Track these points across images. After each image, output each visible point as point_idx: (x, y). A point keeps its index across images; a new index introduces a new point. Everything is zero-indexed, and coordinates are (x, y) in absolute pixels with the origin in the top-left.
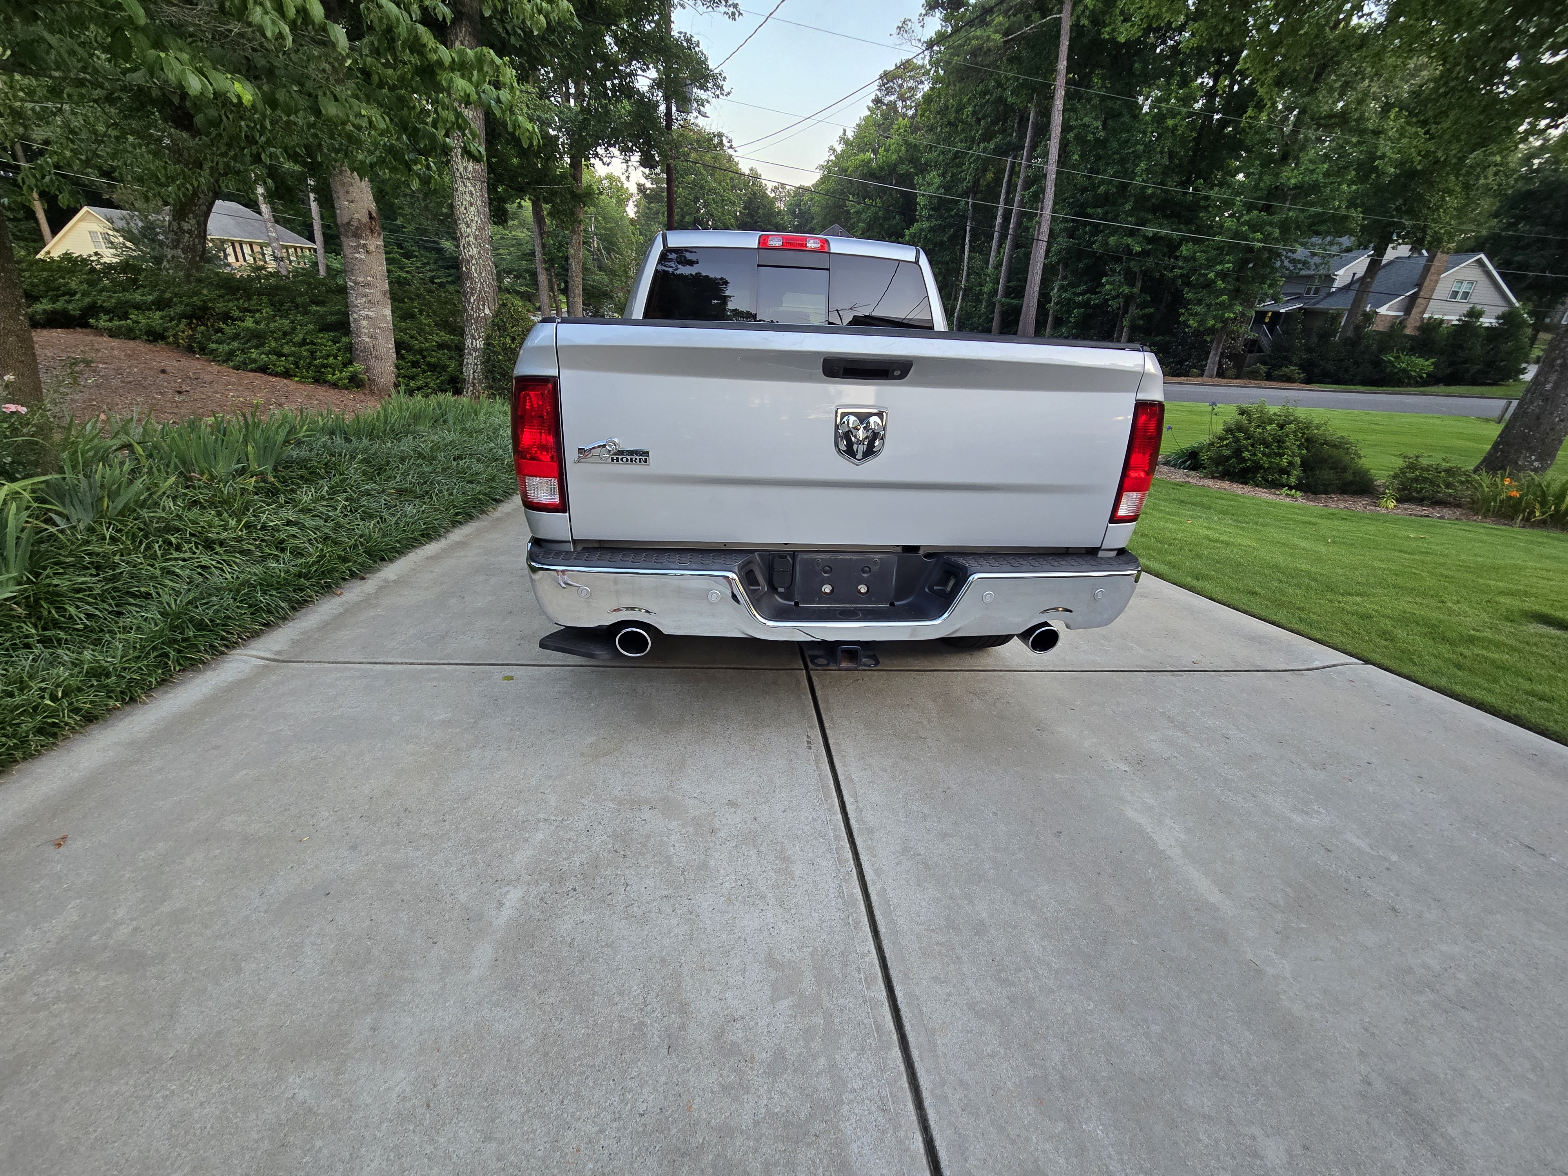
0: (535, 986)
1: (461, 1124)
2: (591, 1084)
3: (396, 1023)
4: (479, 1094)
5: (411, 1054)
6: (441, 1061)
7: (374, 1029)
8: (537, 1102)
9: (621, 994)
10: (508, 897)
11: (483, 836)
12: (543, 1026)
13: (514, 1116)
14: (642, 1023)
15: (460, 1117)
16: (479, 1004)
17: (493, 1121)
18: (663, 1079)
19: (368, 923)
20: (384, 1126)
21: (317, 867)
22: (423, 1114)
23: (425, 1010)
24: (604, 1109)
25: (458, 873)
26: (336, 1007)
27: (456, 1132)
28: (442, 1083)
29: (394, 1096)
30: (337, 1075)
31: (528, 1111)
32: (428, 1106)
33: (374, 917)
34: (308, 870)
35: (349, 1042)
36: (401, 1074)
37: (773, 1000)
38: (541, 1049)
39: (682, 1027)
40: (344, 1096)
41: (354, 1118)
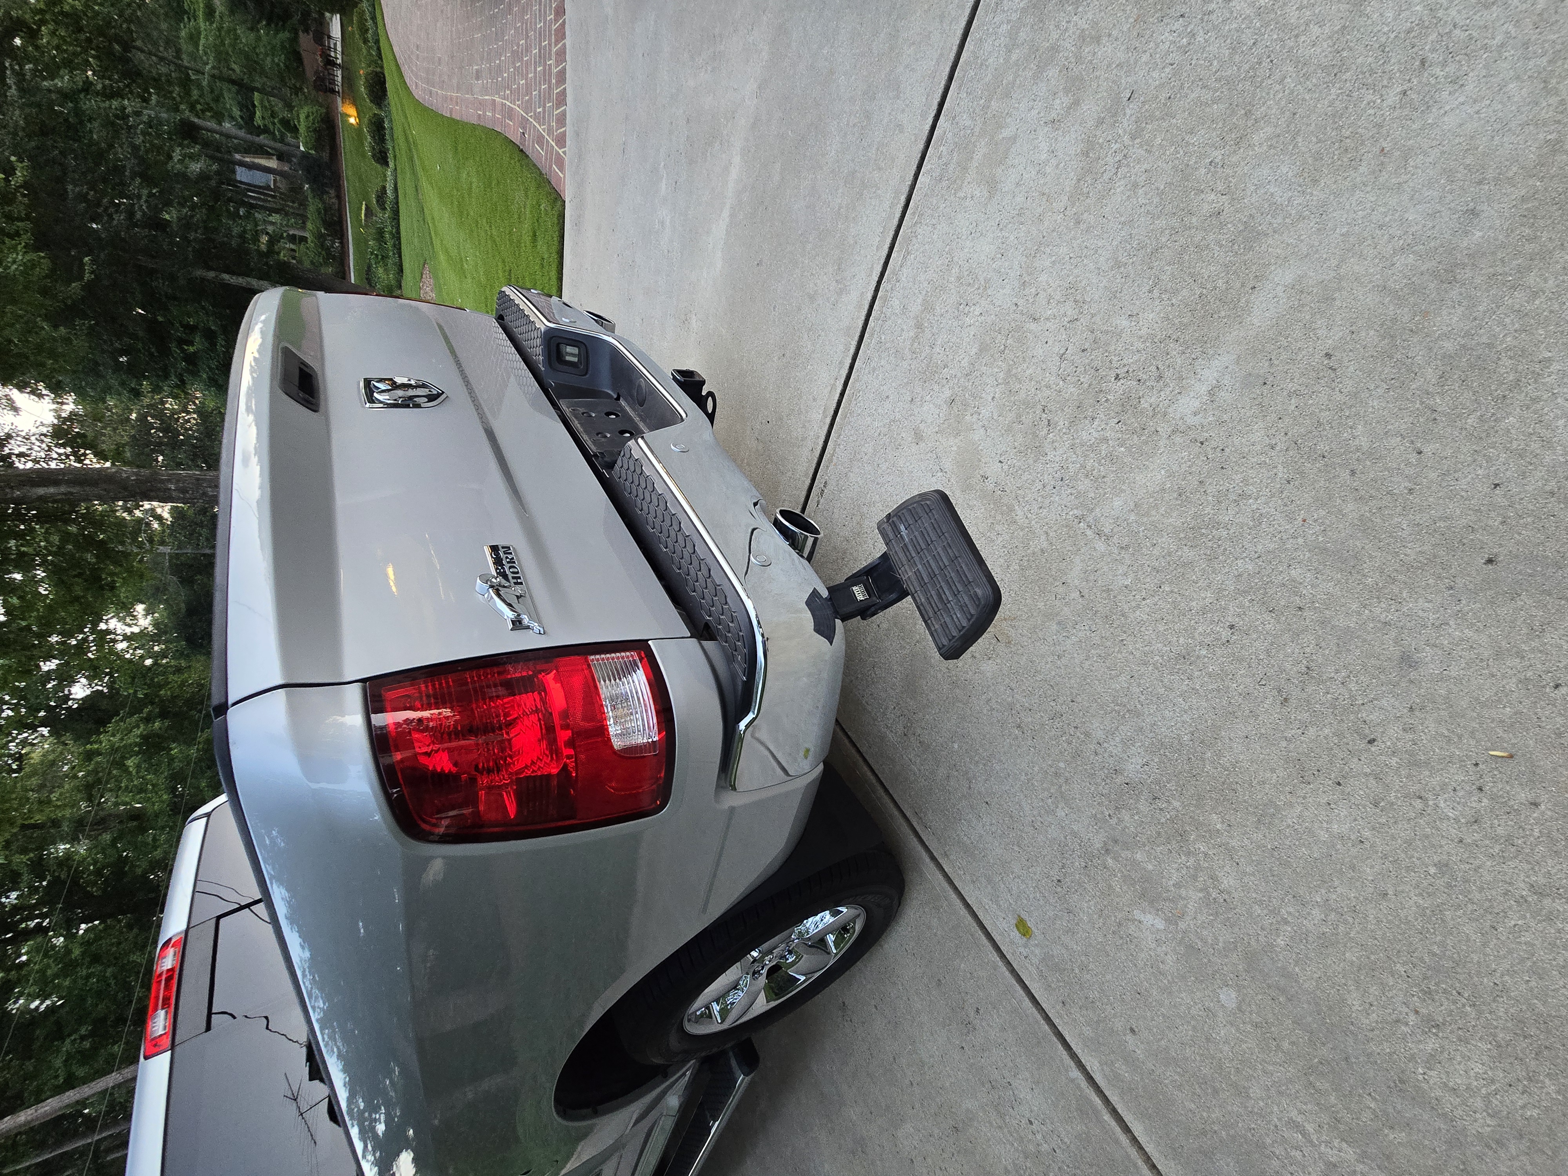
0: (1222, 225)
1: (1386, 29)
2: (1215, 63)
3: (1433, 215)
4: (1347, 70)
5: (1425, 154)
6: (1384, 131)
7: (1474, 213)
8: (1283, 47)
9: (1135, 185)
10: (1197, 404)
11: (1188, 554)
12: (1234, 159)
13: (1315, 30)
14: (1133, 138)
15: (1383, 40)
16: (1301, 217)
17: (1344, 27)
18: (1145, 58)
19: (1428, 449)
20: (1499, 39)
21: (1498, 655)
22: (1434, 50)
23: (1381, 227)
24: (1215, 27)
25: (1251, 489)
26: (1532, 279)
27: (1395, 19)
28: (1392, 97)
29: (1470, 87)
30: (1558, 141)
31: (1297, 36)
32: (1423, 62)
33: (1413, 458)
34: (1520, 655)
35: (1524, 199)
36: (1450, 121)
37: (1014, 139)
38: (1249, 123)
39: (1101, 122)
40: (1554, 100)
41: (1545, 60)
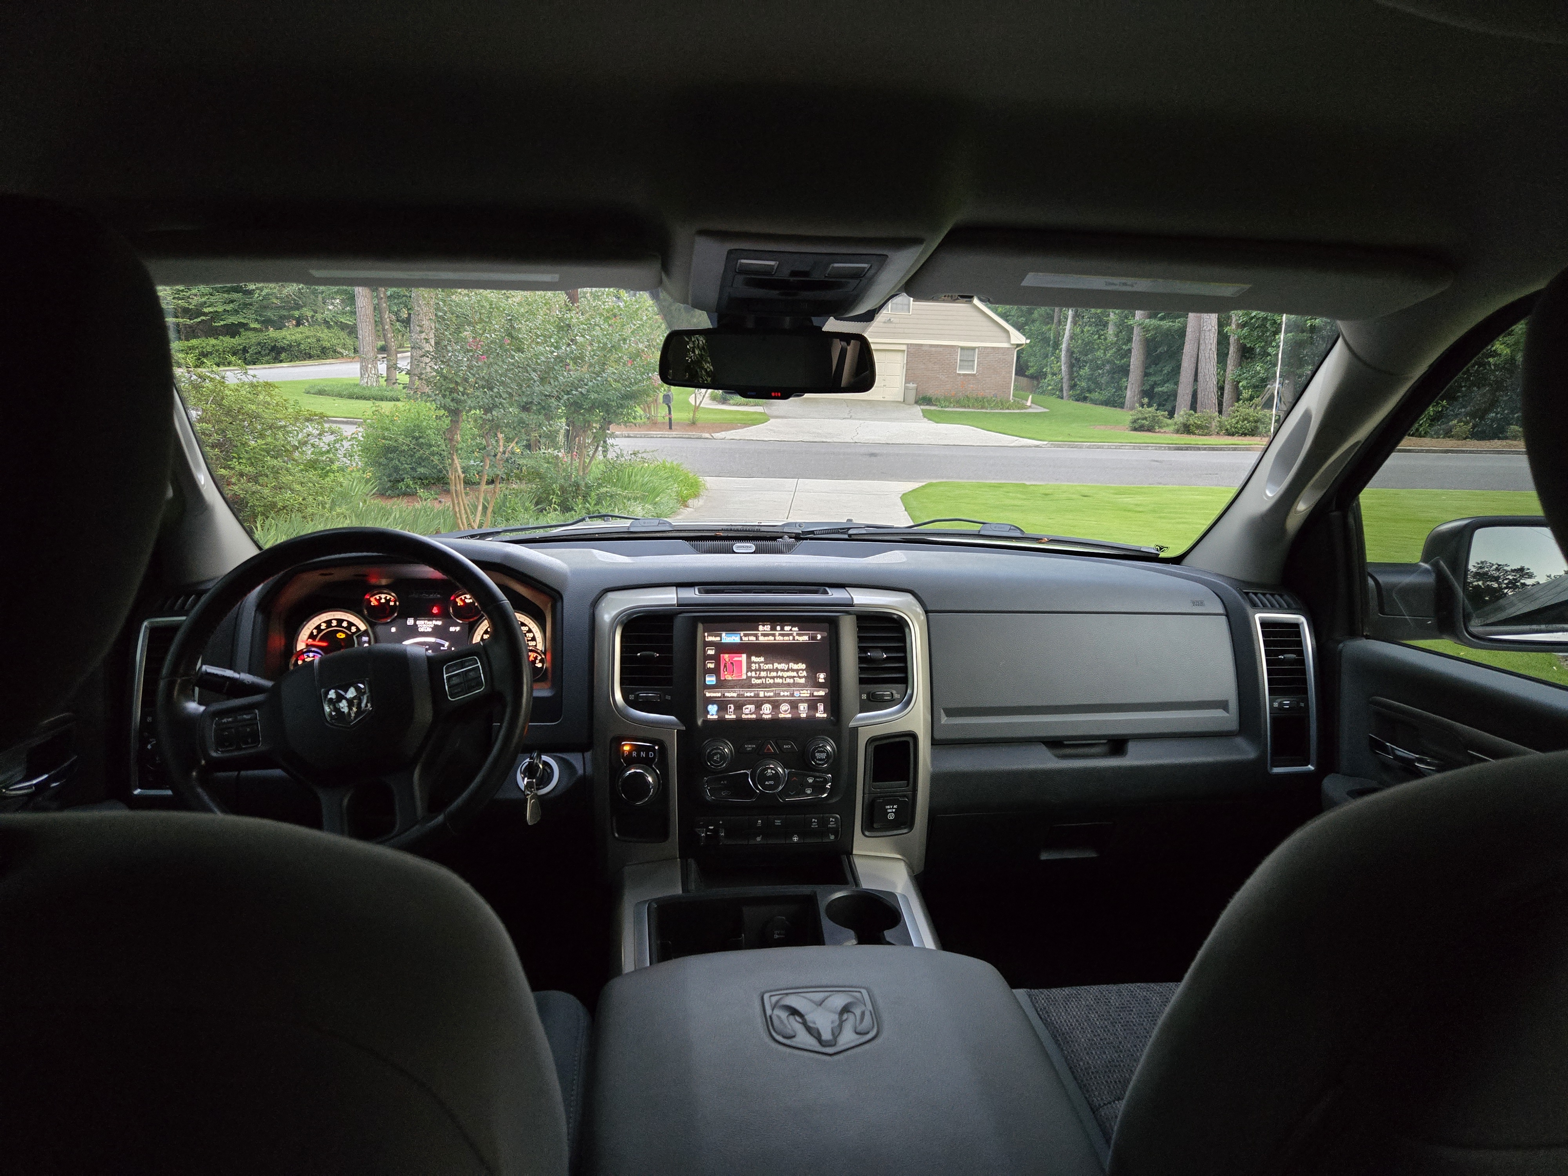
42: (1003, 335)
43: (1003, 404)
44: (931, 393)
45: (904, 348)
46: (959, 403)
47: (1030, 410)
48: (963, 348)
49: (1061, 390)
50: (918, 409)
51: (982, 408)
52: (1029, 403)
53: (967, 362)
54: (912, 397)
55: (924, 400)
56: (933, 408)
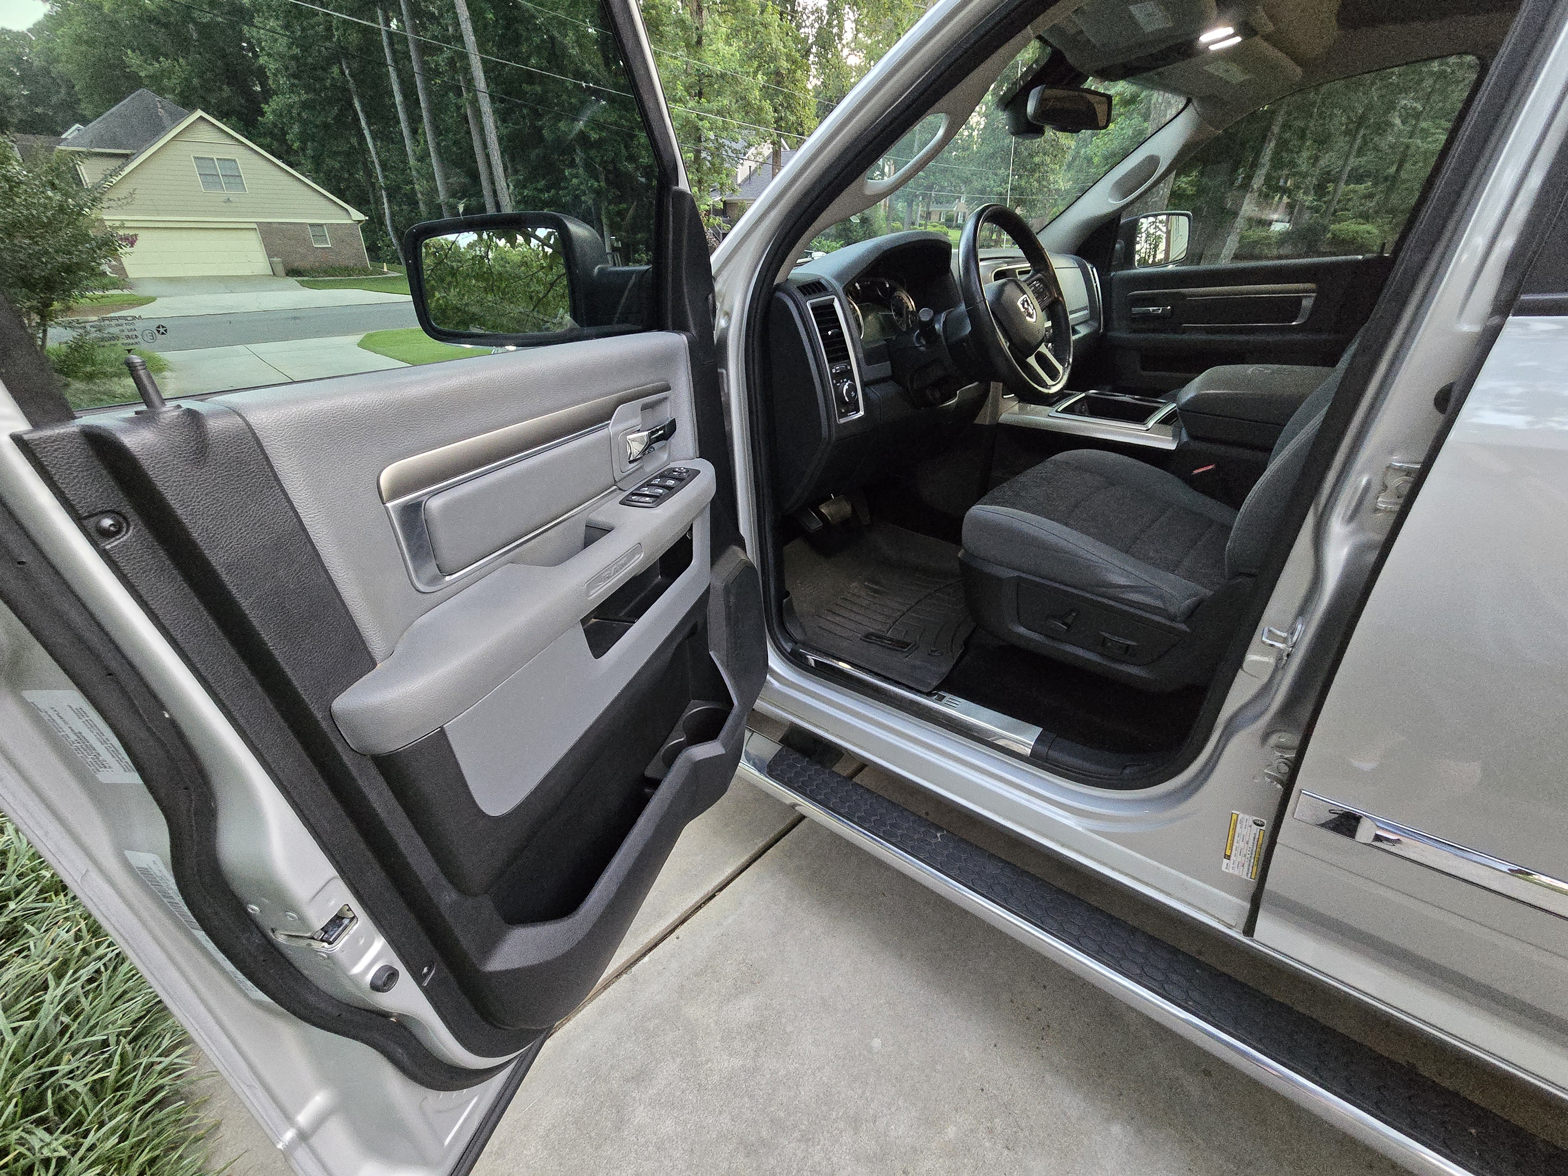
42: (344, 213)
43: (364, 271)
44: (297, 264)
45: (254, 226)
46: (326, 273)
47: (388, 275)
48: (312, 225)
49: (399, 259)
50: (292, 281)
51: (349, 276)
52: (385, 270)
53: (321, 238)
54: (280, 269)
55: (293, 272)
56: (306, 278)
